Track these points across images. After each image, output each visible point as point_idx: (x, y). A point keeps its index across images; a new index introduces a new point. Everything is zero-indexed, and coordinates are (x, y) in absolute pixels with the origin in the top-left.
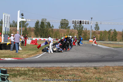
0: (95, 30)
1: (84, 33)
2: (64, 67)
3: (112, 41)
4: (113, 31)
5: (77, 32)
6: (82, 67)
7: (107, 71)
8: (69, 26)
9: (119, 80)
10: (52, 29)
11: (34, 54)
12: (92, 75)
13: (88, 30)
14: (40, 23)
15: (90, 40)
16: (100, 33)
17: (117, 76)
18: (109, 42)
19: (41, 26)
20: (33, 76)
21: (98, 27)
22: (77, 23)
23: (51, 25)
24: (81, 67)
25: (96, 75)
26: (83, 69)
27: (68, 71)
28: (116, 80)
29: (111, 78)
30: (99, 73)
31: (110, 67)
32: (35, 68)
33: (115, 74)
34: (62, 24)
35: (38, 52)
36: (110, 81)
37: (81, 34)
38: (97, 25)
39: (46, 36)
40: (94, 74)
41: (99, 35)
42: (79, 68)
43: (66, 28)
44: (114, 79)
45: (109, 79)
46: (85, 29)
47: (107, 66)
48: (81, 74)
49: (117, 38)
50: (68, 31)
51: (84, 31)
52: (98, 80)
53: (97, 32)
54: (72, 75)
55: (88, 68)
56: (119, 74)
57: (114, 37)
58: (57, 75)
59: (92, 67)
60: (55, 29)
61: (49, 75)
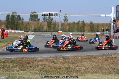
0: (64, 22)
1: (53, 25)
2: (34, 58)
3: (80, 32)
4: (82, 22)
5: (47, 24)
6: (52, 57)
7: (76, 60)
8: (38, 18)
9: (87, 69)
10: (22, 22)
11: (5, 46)
12: (61, 65)
13: (57, 22)
14: (10, 16)
15: (59, 31)
16: (69, 24)
17: (85, 66)
18: (78, 33)
19: (11, 19)
20: (4, 67)
21: (67, 19)
22: (46, 15)
23: (21, 18)
24: (50, 58)
25: (65, 65)
26: (52, 60)
27: (38, 61)
28: (84, 69)
29: (80, 68)
30: (68, 62)
31: (78, 57)
32: (6, 59)
33: (84, 64)
34: (32, 16)
35: (8, 44)
36: (79, 70)
37: (50, 26)
38: (65, 17)
39: (16, 28)
40: (63, 63)
41: (68, 27)
42: (49, 59)
43: (36, 21)
44: (82, 68)
45: (78, 68)
46: (54, 21)
47: (75, 56)
48: (51, 64)
49: (85, 29)
50: (38, 23)
51: (53, 23)
52: (68, 70)
53: (66, 23)
54: (42, 65)
55: (58, 58)
56: (87, 63)
57: (82, 28)
58: (27, 65)
59: (61, 57)
60: (25, 22)
61: (19, 66)
